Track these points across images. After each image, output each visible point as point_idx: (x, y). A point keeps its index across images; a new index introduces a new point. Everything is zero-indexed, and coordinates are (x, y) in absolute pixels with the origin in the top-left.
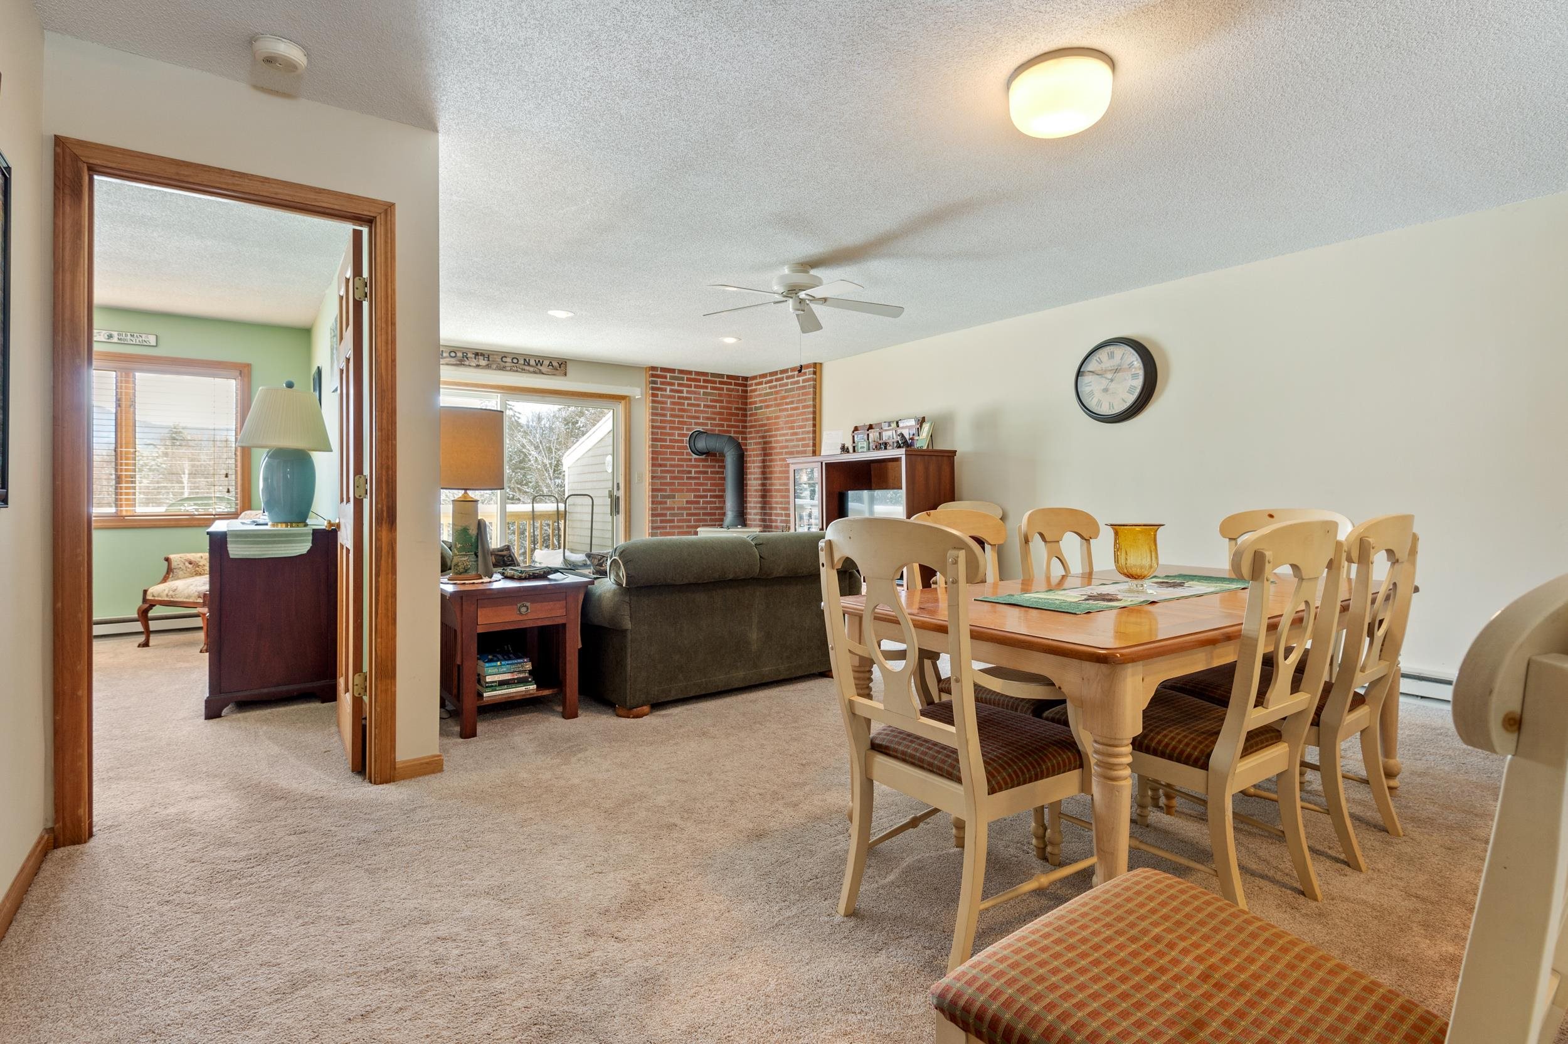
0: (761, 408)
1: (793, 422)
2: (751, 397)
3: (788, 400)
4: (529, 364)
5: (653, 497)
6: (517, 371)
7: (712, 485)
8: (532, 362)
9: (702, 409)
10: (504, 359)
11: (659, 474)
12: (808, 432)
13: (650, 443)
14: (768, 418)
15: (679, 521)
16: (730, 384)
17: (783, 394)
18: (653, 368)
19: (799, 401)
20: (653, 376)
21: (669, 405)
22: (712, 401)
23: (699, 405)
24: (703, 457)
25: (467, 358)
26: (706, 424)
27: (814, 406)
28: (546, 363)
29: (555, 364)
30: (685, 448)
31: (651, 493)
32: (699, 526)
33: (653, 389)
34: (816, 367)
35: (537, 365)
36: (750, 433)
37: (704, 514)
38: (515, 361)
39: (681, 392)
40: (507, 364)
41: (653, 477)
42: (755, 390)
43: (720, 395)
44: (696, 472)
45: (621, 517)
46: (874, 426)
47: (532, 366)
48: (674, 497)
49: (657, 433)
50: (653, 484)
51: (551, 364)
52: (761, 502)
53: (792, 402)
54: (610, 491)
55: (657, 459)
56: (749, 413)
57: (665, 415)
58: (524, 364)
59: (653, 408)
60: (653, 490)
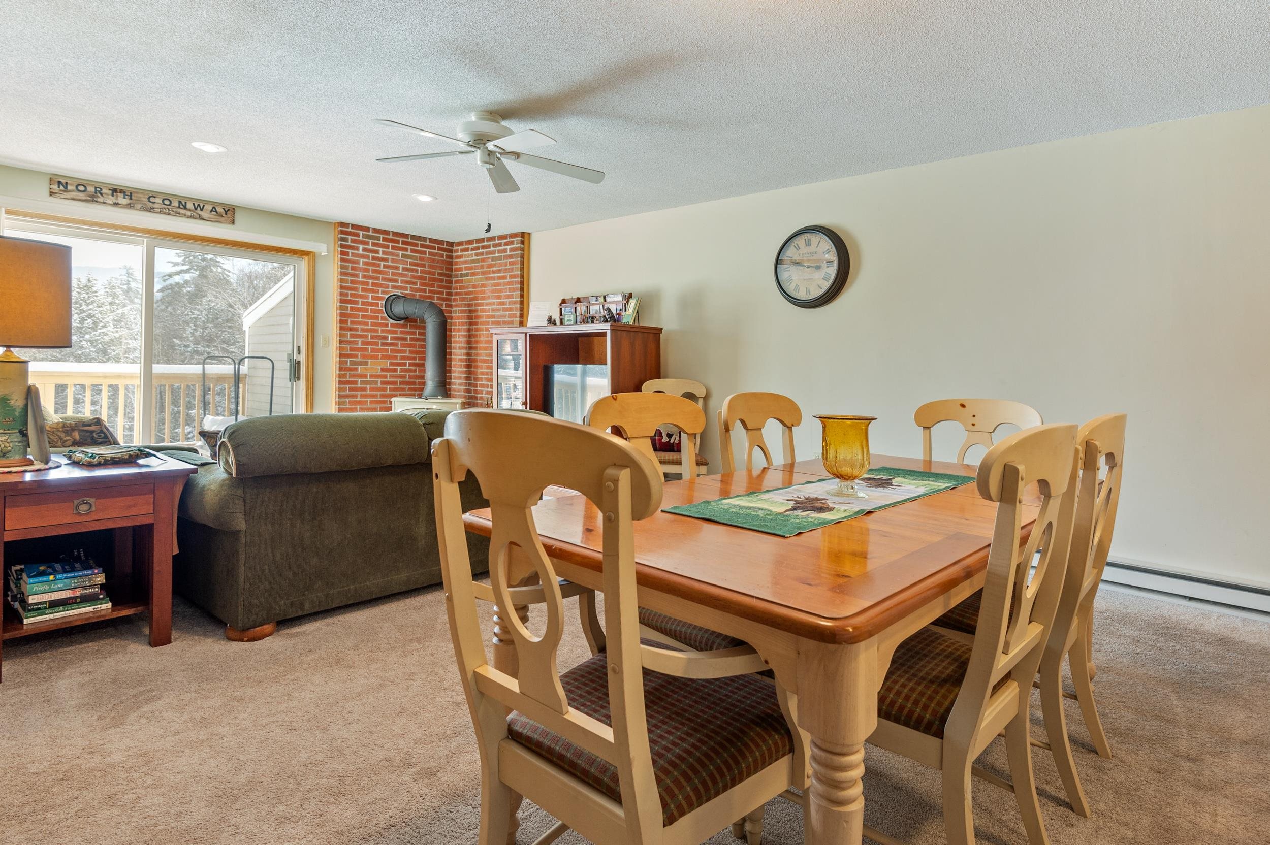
0: (467, 275)
1: (501, 291)
2: (457, 263)
3: (495, 269)
4: (185, 208)
5: (341, 362)
6: (169, 214)
7: (411, 352)
8: (190, 206)
9: (401, 271)
10: (152, 199)
11: (349, 339)
12: (515, 303)
13: (339, 304)
14: (474, 286)
15: (371, 389)
16: (434, 248)
17: (490, 262)
18: (343, 224)
19: (506, 271)
20: (342, 232)
21: (361, 265)
22: (411, 264)
23: (397, 268)
24: (402, 322)
25: (101, 194)
26: (406, 289)
27: (522, 276)
28: (209, 207)
29: (219, 210)
30: (380, 312)
31: (338, 359)
32: (396, 396)
33: (342, 246)
34: (524, 238)
35: (196, 209)
36: (456, 300)
37: (402, 383)
38: (167, 202)
39: (377, 252)
40: (156, 206)
41: (341, 342)
42: (461, 257)
43: (422, 259)
44: (392, 338)
45: (302, 384)
46: (581, 299)
47: (190, 210)
48: (366, 363)
49: (347, 295)
50: (341, 349)
51: (214, 210)
52: (465, 372)
53: (499, 271)
54: (289, 355)
55: (346, 322)
56: (454, 279)
57: (357, 276)
58: (179, 207)
59: (342, 267)
60: (341, 355)
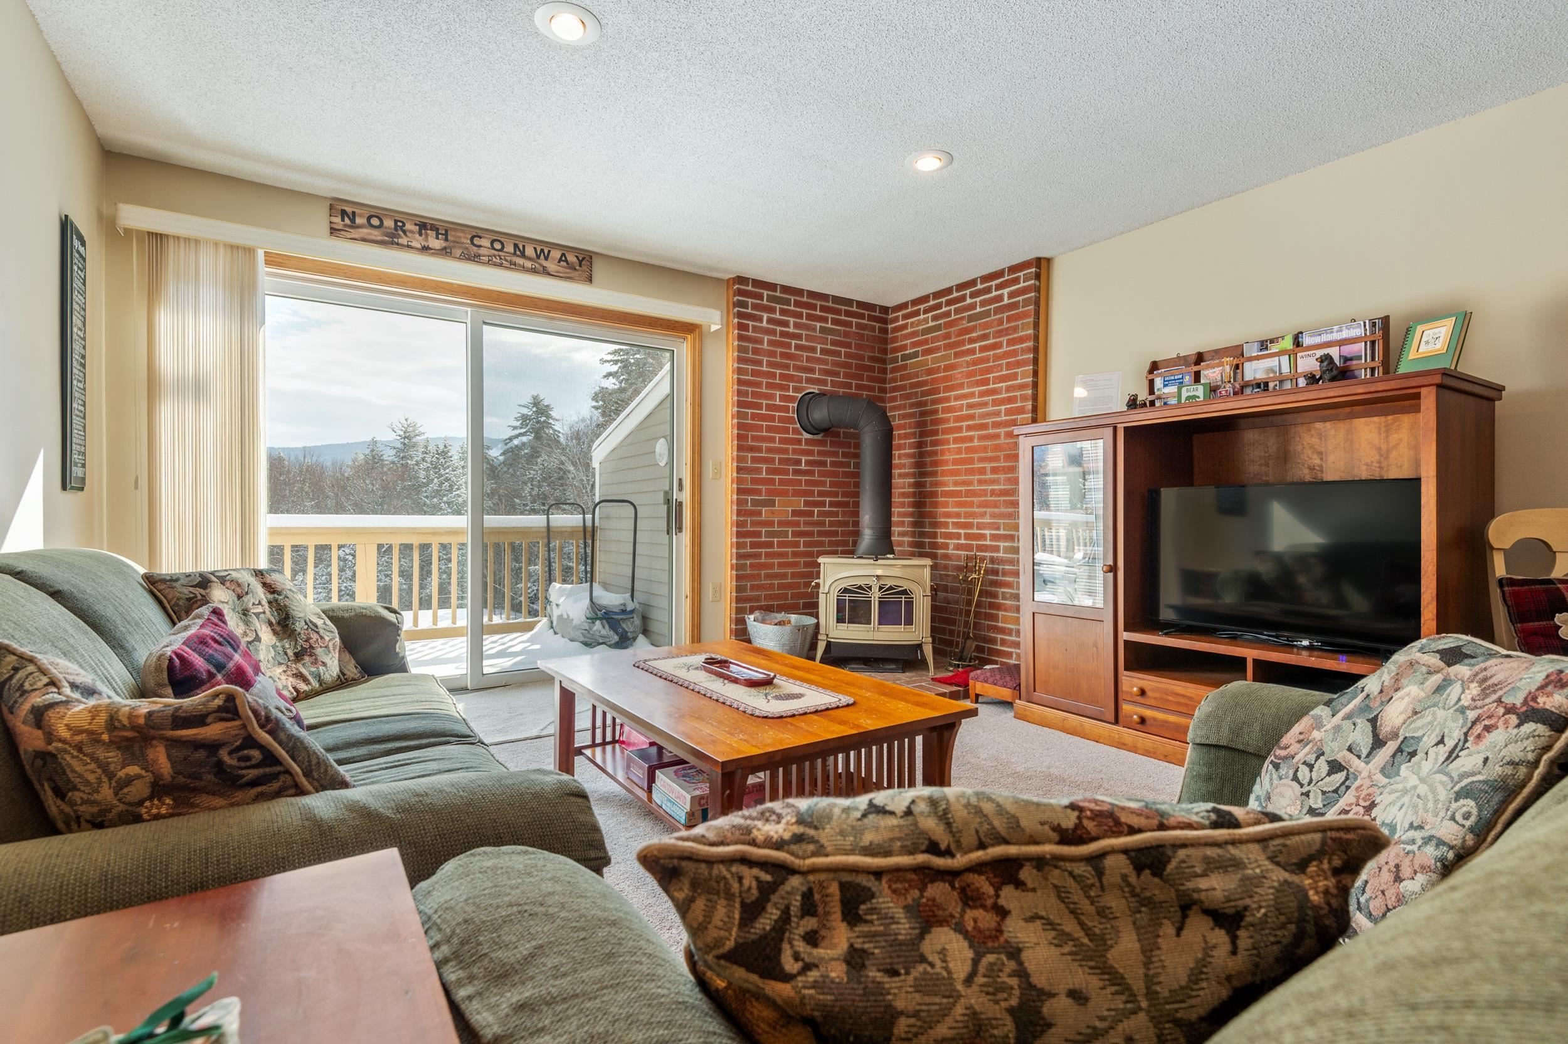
0: (916, 355)
1: (989, 370)
2: (895, 340)
3: (974, 335)
4: (523, 255)
5: (738, 502)
6: (501, 265)
7: (833, 484)
8: (530, 251)
9: (818, 355)
10: (477, 241)
11: (749, 464)
12: (1022, 387)
13: (736, 409)
14: (930, 372)
15: (780, 545)
16: (862, 316)
17: (965, 324)
18: (741, 279)
19: (999, 333)
20: (740, 292)
21: (765, 346)
22: (833, 343)
23: (813, 350)
24: (819, 437)
25: (404, 232)
26: (824, 382)
27: (1036, 338)
28: (556, 254)
29: (571, 258)
30: (790, 420)
31: (735, 497)
32: (820, 554)
33: (740, 315)
34: (1041, 267)
35: (538, 257)
36: (894, 399)
37: (820, 533)
38: (498, 246)
39: (786, 324)
41: (738, 470)
42: (904, 327)
43: (846, 335)
44: (808, 463)
45: (685, 539)
46: (1206, 357)
47: (530, 259)
48: (772, 503)
50: (739, 481)
51: (563, 258)
53: (985, 337)
54: (666, 493)
55: (746, 437)
56: (889, 367)
57: (760, 363)
58: (515, 254)
59: (741, 349)
60: (740, 491)
